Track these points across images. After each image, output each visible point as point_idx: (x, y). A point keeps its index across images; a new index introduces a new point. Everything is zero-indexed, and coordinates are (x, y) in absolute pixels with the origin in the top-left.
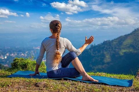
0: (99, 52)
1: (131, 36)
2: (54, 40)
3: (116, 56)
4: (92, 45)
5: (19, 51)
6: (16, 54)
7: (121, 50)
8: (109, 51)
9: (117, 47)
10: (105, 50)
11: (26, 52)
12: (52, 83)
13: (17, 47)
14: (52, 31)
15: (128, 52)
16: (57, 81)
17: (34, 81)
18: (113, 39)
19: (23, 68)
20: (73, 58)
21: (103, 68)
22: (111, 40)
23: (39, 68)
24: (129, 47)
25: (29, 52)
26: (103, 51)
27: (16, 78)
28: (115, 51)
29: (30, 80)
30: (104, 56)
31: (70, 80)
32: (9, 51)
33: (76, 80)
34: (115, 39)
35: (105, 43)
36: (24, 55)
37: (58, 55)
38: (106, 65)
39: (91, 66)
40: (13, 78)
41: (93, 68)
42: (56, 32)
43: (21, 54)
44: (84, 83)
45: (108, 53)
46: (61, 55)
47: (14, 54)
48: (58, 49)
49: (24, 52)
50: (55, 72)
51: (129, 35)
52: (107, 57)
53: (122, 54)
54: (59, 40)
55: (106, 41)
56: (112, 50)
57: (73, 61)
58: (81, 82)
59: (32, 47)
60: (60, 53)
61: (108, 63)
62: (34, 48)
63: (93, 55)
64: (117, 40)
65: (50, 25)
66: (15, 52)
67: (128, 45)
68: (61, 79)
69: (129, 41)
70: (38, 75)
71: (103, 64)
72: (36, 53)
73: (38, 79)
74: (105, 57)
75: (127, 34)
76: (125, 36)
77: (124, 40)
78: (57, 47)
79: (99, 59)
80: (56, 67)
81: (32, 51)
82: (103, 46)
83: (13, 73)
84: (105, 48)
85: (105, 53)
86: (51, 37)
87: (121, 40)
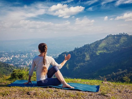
0: (81, 53)
1: (104, 40)
2: (42, 58)
3: (94, 55)
4: (76, 48)
5: (21, 54)
6: (19, 56)
7: (97, 51)
8: (89, 52)
9: (94, 49)
10: (86, 51)
11: (27, 54)
12: (41, 90)
13: (19, 51)
14: (41, 52)
15: (103, 53)
16: (44, 89)
17: (26, 91)
18: (91, 43)
19: (19, 78)
20: (56, 71)
21: (84, 65)
22: (90, 44)
23: (31, 78)
24: (103, 49)
25: (29, 54)
26: (84, 52)
27: (13, 87)
28: (93, 52)
29: (24, 90)
30: (84, 56)
31: (53, 87)
32: (14, 54)
33: (58, 87)
34: (92, 43)
35: (85, 46)
36: (25, 56)
37: (45, 69)
38: (87, 63)
39: (76, 64)
40: (12, 87)
41: (77, 65)
42: (43, 52)
43: (23, 56)
44: (64, 90)
45: (88, 54)
46: (47, 69)
47: (18, 55)
48: (45, 65)
49: (25, 55)
50: (43, 82)
51: (103, 40)
52: (87, 56)
53: (98, 54)
54: (46, 58)
55: (86, 45)
56: (91, 52)
57: (56, 73)
58: (61, 89)
59: (31, 50)
60: (46, 67)
61: (88, 61)
62: (32, 51)
63: (77, 55)
64: (94, 44)
65: (39, 47)
66: (18, 54)
67: (102, 48)
68: (47, 87)
69: (103, 44)
70: (30, 83)
71: (84, 62)
72: (34, 54)
73: (30, 88)
74: (86, 56)
75: (102, 39)
76: (100, 40)
77: (99, 44)
78: (44, 63)
79: (81, 58)
80: (44, 77)
81: (31, 53)
82: (84, 48)
83: (12, 82)
84: (85, 50)
85: (86, 53)
86: (39, 56)
87: (97, 44)
